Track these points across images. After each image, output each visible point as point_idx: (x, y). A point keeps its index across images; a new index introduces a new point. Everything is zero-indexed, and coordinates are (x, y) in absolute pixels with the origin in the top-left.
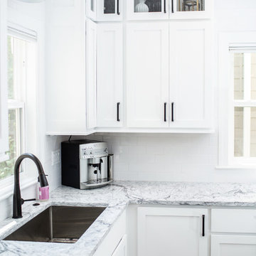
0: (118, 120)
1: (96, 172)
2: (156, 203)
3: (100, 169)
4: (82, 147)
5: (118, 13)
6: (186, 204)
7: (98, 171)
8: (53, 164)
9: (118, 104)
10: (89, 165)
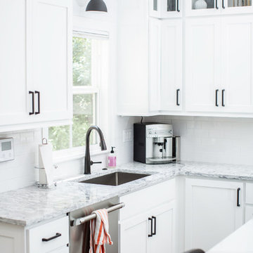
0: (178, 104)
1: (161, 151)
2: (199, 176)
3: (165, 148)
4: (148, 127)
5: (178, 11)
6: (224, 177)
7: (164, 150)
8: (124, 141)
9: (178, 90)
10: (155, 143)
